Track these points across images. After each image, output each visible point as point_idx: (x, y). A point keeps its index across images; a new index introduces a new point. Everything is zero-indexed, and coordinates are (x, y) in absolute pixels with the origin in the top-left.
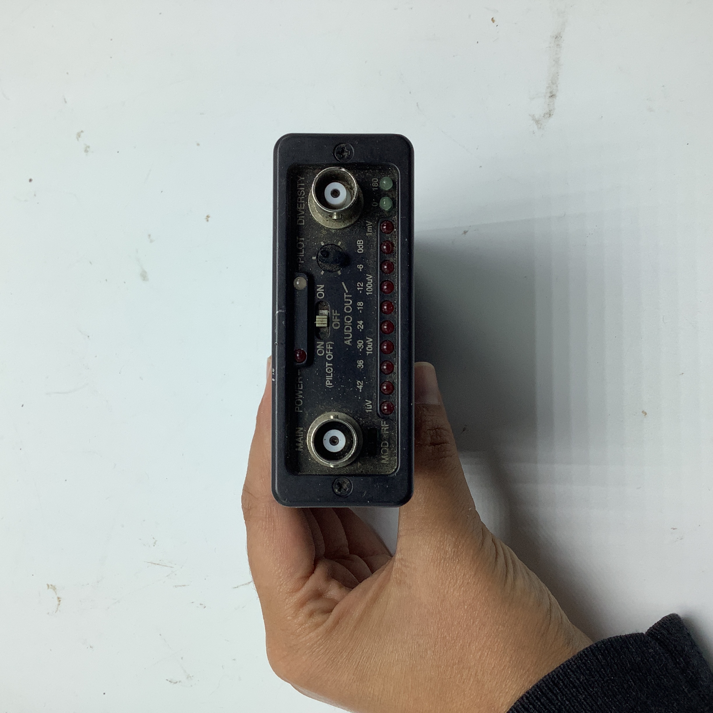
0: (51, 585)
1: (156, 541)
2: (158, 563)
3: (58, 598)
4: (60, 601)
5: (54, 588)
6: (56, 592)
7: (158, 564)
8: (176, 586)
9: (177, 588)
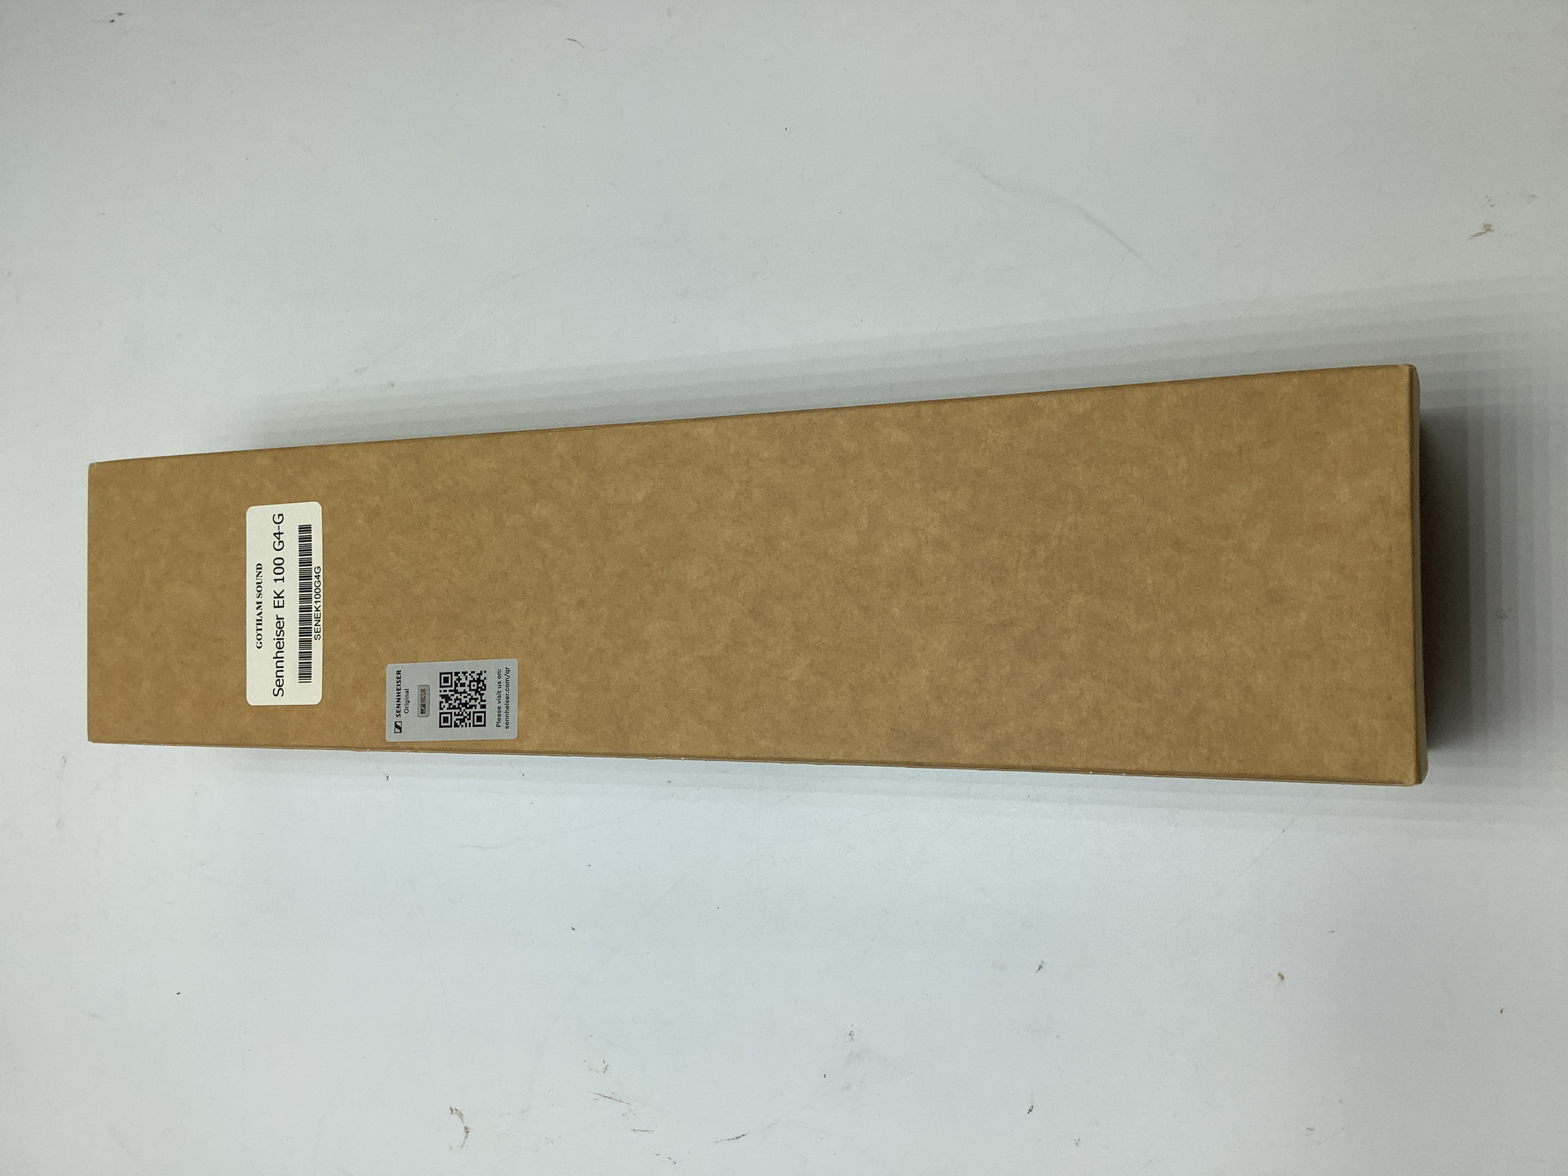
0: (456, 1110)
1: (607, 1066)
2: (609, 1096)
3: (466, 1128)
4: (467, 1132)
5: (461, 1115)
6: (462, 1119)
7: (609, 1098)
8: (634, 1130)
9: (636, 1132)
